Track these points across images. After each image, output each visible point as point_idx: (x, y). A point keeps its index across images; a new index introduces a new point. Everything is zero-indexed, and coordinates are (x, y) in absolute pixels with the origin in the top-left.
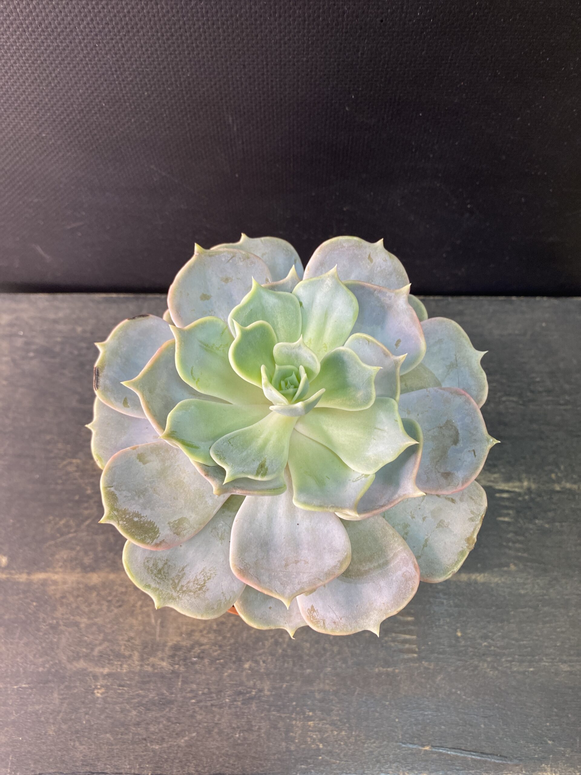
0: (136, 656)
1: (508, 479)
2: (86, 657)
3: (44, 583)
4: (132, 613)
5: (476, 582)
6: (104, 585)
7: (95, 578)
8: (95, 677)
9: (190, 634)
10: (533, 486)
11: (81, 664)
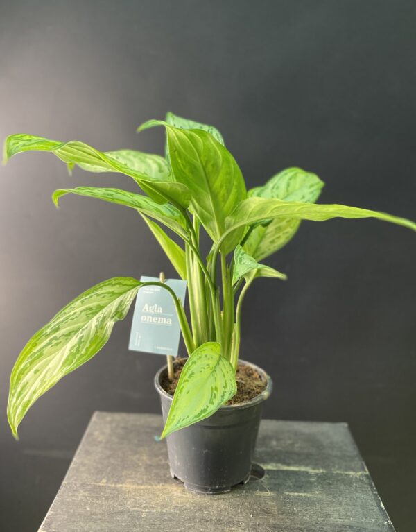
0: (159, 508)
1: (314, 469)
2: (138, 507)
3: (121, 487)
4: (158, 496)
5: (301, 496)
6: (146, 489)
7: (142, 487)
8: (142, 512)
9: (182, 503)
10: (325, 472)
11: (136, 509)
